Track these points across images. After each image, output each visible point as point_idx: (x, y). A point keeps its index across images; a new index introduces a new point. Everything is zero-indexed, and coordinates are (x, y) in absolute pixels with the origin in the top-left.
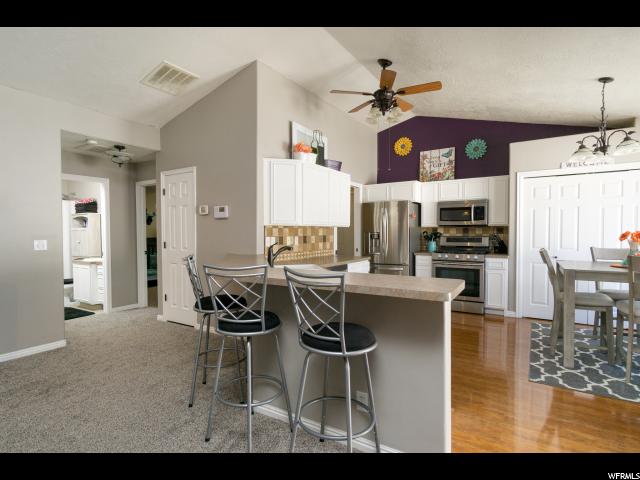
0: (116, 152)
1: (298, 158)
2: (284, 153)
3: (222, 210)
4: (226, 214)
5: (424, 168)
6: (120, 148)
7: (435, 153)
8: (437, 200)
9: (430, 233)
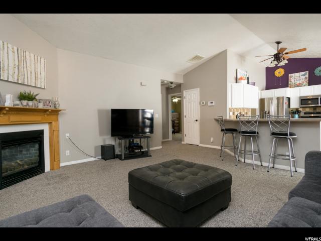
0: (170, 85)
1: (240, 83)
2: (235, 81)
3: (212, 103)
4: (213, 104)
5: (291, 82)
6: (172, 83)
7: (297, 74)
8: (299, 96)
9: (294, 110)
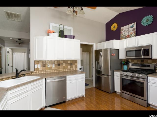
5: (122, 34)
7: (127, 27)
8: (125, 47)
